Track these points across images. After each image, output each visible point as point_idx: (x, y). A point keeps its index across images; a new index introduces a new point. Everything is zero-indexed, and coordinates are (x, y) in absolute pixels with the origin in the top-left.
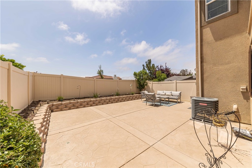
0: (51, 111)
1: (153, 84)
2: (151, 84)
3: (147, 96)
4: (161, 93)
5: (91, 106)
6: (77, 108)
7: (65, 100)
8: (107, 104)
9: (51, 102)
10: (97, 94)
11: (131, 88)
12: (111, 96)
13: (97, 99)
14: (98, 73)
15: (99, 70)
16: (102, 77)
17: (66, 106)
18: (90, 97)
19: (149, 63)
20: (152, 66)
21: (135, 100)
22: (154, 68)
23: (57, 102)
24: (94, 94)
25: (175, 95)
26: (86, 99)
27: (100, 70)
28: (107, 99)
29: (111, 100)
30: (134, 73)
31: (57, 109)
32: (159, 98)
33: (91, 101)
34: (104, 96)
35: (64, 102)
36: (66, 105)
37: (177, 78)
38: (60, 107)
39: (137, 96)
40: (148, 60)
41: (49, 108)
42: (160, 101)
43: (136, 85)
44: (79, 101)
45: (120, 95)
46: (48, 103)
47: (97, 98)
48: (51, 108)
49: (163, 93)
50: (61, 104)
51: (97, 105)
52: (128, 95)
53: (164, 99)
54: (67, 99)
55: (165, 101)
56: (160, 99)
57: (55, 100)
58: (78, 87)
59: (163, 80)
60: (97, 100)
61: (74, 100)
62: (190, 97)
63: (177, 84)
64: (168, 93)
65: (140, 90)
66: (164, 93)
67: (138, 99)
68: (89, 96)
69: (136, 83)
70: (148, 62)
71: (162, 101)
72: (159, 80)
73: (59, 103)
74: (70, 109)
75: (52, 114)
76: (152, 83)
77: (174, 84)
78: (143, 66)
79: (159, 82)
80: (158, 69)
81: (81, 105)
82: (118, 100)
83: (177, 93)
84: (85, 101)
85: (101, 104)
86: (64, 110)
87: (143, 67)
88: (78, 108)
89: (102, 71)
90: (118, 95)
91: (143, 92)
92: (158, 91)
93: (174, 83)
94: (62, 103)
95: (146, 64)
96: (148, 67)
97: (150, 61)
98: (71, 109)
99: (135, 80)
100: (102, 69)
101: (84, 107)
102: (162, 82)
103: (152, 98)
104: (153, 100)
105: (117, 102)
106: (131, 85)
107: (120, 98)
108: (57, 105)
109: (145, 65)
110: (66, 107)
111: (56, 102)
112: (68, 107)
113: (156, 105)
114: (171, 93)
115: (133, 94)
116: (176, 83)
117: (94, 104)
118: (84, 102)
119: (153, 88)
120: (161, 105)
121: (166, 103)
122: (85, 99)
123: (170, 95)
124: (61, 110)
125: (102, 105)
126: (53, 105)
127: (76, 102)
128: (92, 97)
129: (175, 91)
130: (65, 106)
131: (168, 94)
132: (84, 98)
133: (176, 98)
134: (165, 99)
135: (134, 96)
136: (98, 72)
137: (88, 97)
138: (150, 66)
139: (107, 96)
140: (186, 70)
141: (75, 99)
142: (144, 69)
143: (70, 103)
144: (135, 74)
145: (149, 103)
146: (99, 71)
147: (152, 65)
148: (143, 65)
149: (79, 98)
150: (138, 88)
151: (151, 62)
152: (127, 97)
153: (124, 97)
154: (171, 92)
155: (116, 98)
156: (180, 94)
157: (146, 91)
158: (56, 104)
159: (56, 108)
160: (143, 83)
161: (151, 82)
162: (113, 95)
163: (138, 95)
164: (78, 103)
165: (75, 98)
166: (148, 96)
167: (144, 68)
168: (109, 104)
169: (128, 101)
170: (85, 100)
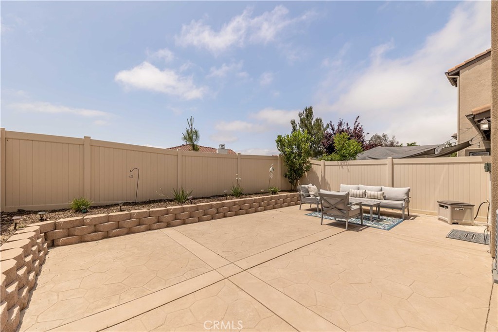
0: (51, 244)
1: (326, 167)
2: (319, 166)
3: (325, 200)
4: (353, 190)
5: (169, 225)
6: (127, 234)
7: (95, 207)
8: (212, 219)
9: (54, 214)
10: (183, 193)
11: (271, 176)
12: (221, 198)
13: (184, 206)
14: (185, 138)
15: (187, 131)
16: (195, 148)
17: (97, 227)
18: (164, 201)
19: (307, 116)
20: (314, 125)
21: (281, 207)
22: (320, 129)
23: (71, 216)
24: (176, 193)
25: (393, 195)
26: (153, 207)
27: (190, 130)
28: (211, 206)
29: (221, 210)
30: (276, 139)
31: (69, 236)
32: (358, 207)
33: (167, 212)
34: (203, 198)
35: (89, 217)
36: (95, 225)
37: (388, 152)
38: (78, 231)
39: (287, 196)
40: (306, 110)
41: (43, 234)
42: (361, 214)
43: (281, 168)
44: (135, 211)
45: (243, 194)
46: (42, 220)
47: (184, 203)
48: (50, 234)
49: (359, 191)
50: (82, 223)
51: (184, 223)
52: (263, 193)
53: (369, 208)
54: (101, 207)
55: (371, 212)
56: (361, 208)
57: (64, 210)
58: (132, 173)
59: (353, 156)
60: (183, 210)
61: (122, 211)
62: (438, 202)
63: (395, 166)
64: (372, 190)
65: (290, 182)
66: (361, 192)
67: (289, 206)
68: (162, 196)
69: (281, 163)
70: (305, 113)
71: (364, 213)
72: (344, 158)
73: (76, 220)
74: (107, 236)
75: (53, 252)
76: (323, 165)
77: (387, 166)
78: (292, 124)
79: (345, 162)
80: (333, 129)
81: (140, 225)
82: (240, 209)
83: (399, 191)
84: (153, 211)
85: (196, 219)
86: (89, 239)
87: (292, 126)
88: (130, 232)
89: (196, 133)
90: (238, 194)
91: (304, 187)
92: (341, 185)
93: (386, 164)
94: (83, 220)
95: (301, 119)
96: (306, 126)
97: (309, 112)
98: (111, 235)
99: (280, 155)
100: (195, 127)
101: (150, 229)
102: (350, 162)
103: (341, 206)
104: (345, 212)
105: (236, 214)
106: (271, 169)
107: (245, 202)
108: (68, 227)
109: (298, 121)
110: (95, 232)
111: (68, 217)
112: (101, 229)
113: (352, 227)
114: (381, 190)
115: (274, 192)
116: (393, 164)
117: (176, 219)
118: (150, 214)
119: (326, 178)
120: (362, 225)
121: (374, 219)
122: (152, 205)
123: (379, 196)
124: (82, 240)
125: (199, 221)
126: (55, 226)
127: (126, 214)
128: (171, 201)
129: (388, 186)
130: (92, 228)
131: (373, 193)
132: (149, 202)
133: (400, 207)
134: (372, 208)
135: (280, 197)
136: (186, 134)
137: (160, 201)
138: (310, 123)
139: (209, 198)
140: (384, 136)
141: (123, 207)
142: (295, 130)
143: (108, 219)
144: (280, 141)
145: (328, 220)
146: (188, 133)
147: (314, 120)
148: (293, 122)
149: (135, 204)
150: (286, 177)
151: (313, 114)
152: (263, 200)
153: (255, 201)
154: (379, 187)
155: (235, 204)
156: (407, 194)
157: (311, 184)
158: (64, 222)
159: (66, 234)
160: (300, 165)
161: (322, 162)
162: (225, 196)
163: (289, 194)
164: (130, 219)
165: (124, 204)
166: (328, 200)
167: (294, 127)
168: (218, 218)
169: (265, 210)
170: (151, 210)
